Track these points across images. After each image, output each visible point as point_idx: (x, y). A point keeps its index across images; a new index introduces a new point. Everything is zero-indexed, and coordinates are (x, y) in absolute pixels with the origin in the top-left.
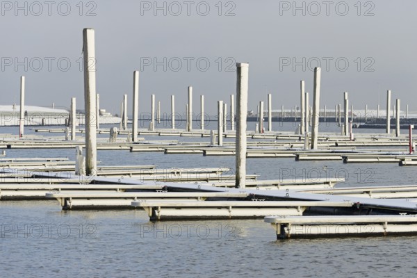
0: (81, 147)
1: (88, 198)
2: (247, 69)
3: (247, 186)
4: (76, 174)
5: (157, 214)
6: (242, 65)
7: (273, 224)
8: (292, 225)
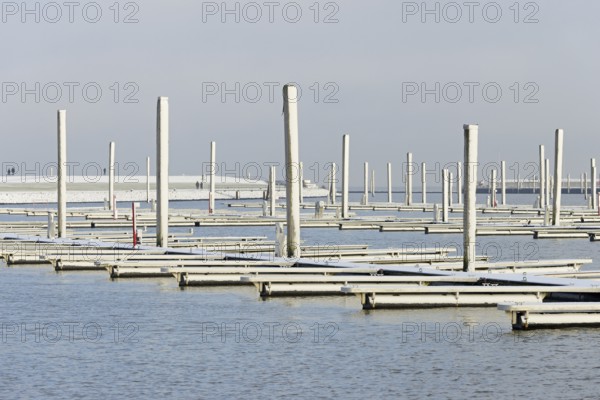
0: (281, 224)
1: (291, 283)
2: (477, 131)
3: (477, 269)
4: (276, 255)
5: (371, 301)
6: (471, 127)
7: (508, 312)
8: (531, 313)
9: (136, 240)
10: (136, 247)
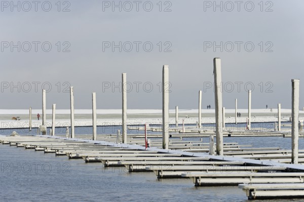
2: (299, 83)
4: (210, 154)
5: (198, 181)
6: (295, 81)
7: (244, 189)
8: (257, 190)
9: (147, 145)
10: (147, 149)
